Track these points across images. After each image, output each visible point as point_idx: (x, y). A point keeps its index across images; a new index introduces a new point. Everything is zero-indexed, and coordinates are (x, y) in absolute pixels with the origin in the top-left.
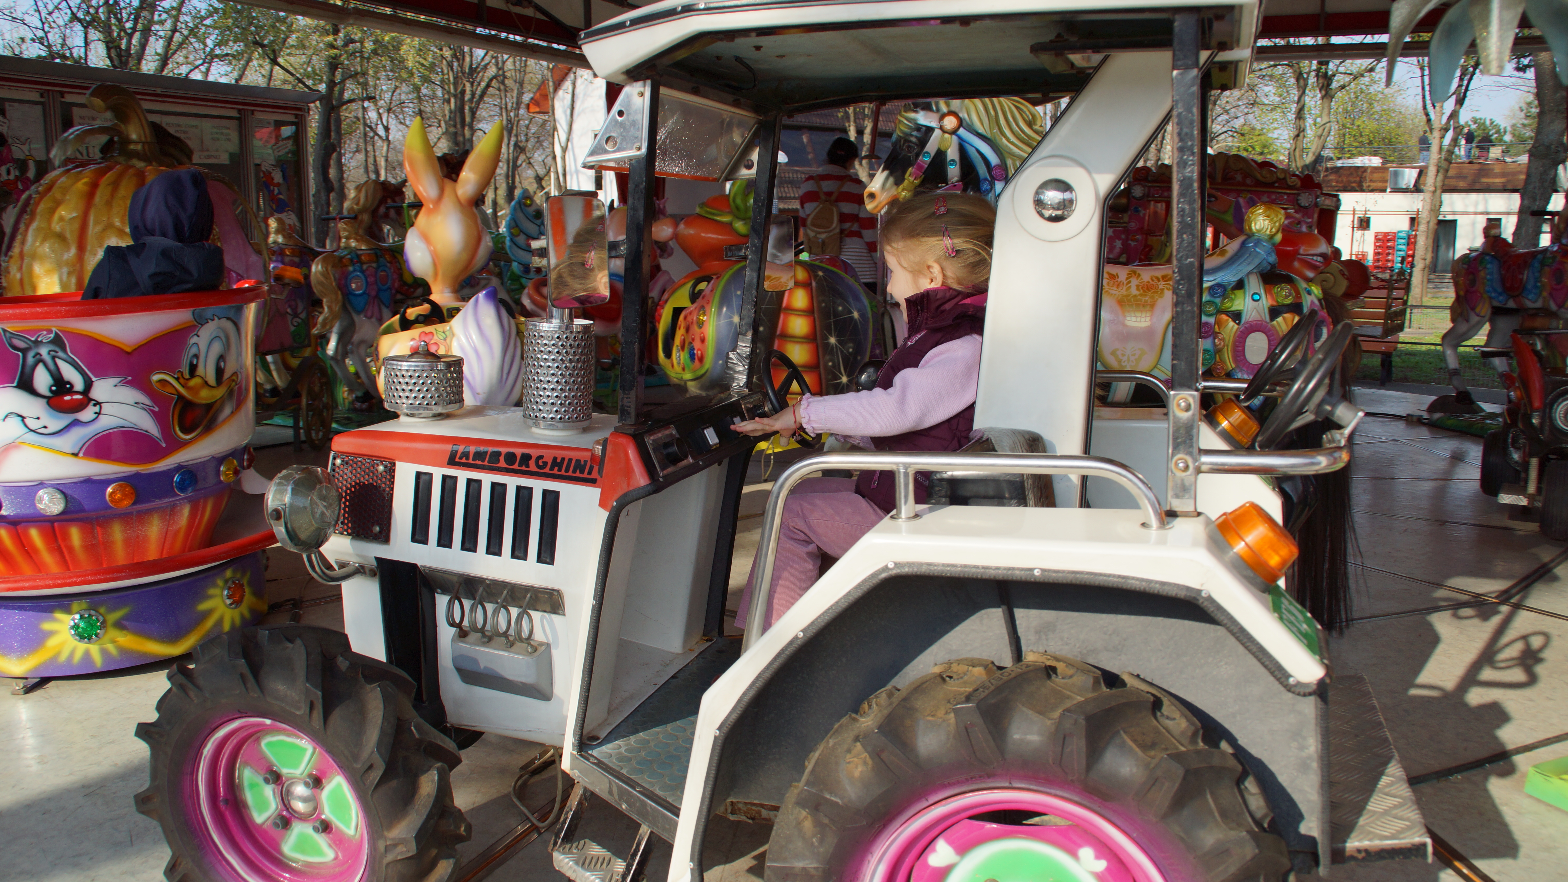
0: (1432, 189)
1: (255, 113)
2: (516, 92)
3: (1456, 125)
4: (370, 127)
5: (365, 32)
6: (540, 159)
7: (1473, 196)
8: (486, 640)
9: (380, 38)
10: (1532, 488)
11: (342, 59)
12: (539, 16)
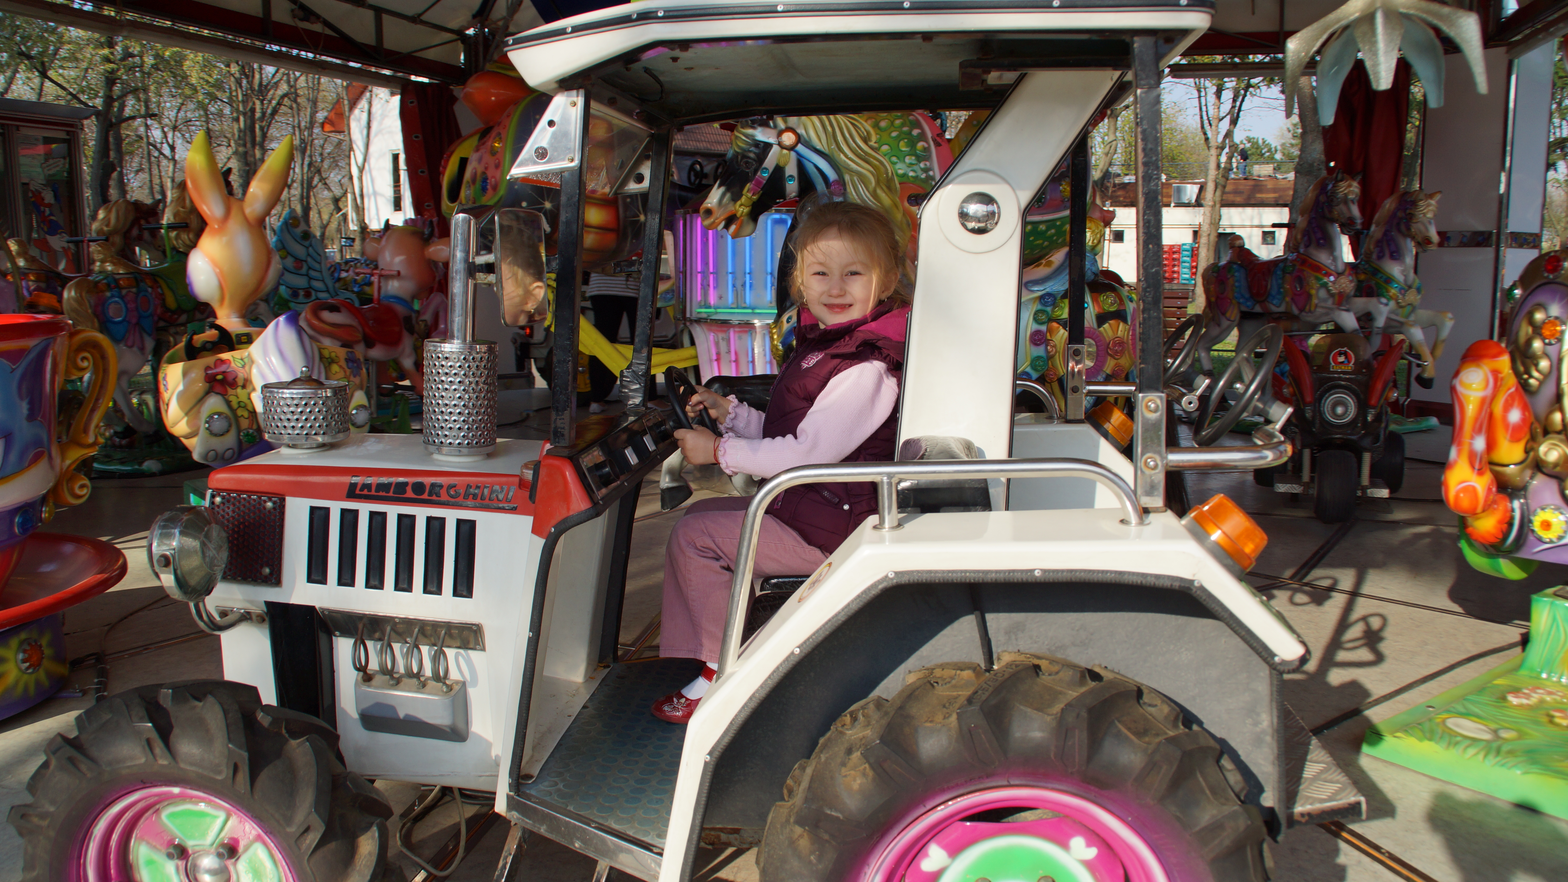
0: (1211, 203)
1: (21, 128)
2: (309, 110)
3: (1232, 144)
4: (155, 147)
5: (143, 46)
6: (337, 180)
7: (1249, 210)
8: (392, 682)
9: (161, 53)
10: (1306, 475)
11: (119, 74)
12: (328, 32)
